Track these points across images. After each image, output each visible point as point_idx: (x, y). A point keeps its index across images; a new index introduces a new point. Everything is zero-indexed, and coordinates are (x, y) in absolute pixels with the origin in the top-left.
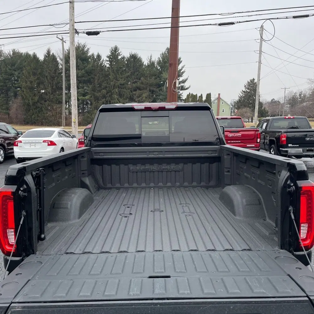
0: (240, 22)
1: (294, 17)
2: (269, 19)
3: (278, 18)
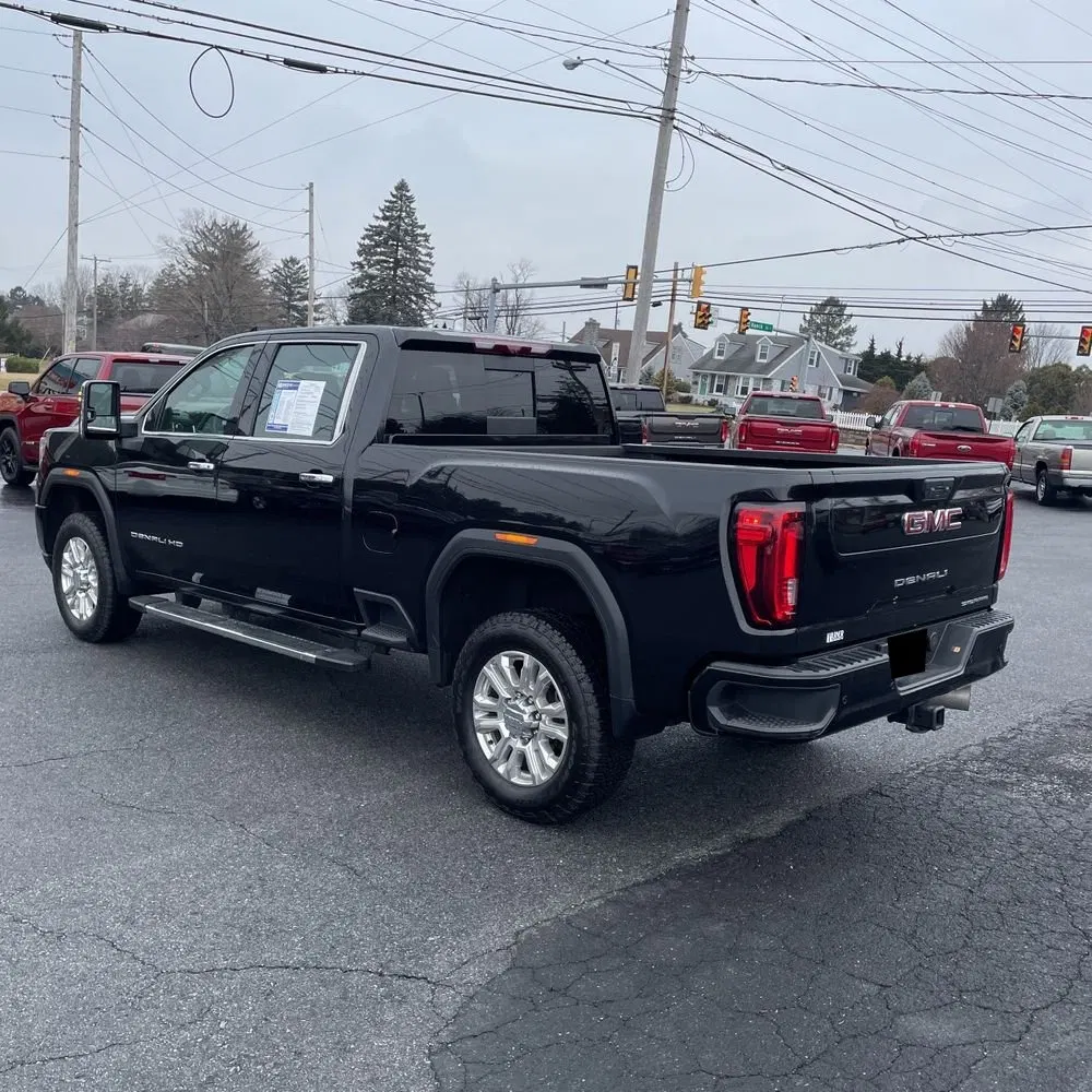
0: (125, 30)
1: (289, 63)
2: (217, 47)
3: (242, 53)
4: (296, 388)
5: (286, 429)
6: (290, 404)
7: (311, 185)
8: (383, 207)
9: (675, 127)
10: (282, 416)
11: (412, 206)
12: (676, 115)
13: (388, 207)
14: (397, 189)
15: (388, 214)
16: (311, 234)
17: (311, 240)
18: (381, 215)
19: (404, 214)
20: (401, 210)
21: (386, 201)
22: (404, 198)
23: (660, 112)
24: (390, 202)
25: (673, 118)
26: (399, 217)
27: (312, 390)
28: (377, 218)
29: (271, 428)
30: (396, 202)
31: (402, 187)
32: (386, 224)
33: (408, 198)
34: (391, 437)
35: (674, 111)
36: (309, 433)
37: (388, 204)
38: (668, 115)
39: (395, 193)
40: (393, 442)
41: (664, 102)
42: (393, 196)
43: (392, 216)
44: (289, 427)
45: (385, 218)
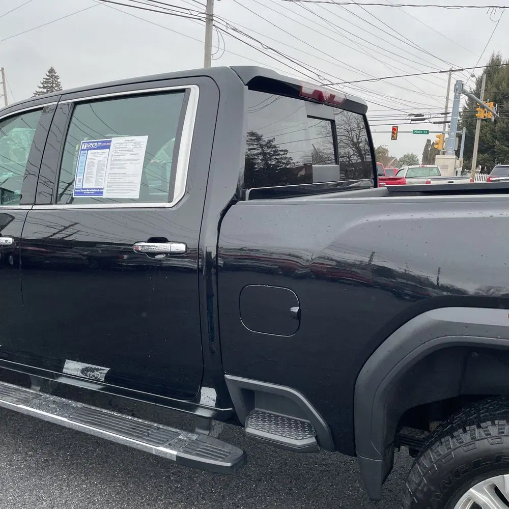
4: (108, 147)
5: (101, 193)
6: (101, 166)
7: (3, 69)
8: (42, 82)
9: (214, 25)
10: (93, 180)
11: (58, 80)
12: (214, 18)
13: (45, 82)
14: (49, 72)
15: (45, 85)
16: (5, 95)
17: (6, 98)
18: (42, 86)
19: (54, 85)
20: (53, 83)
21: (44, 79)
22: (53, 77)
23: (205, 16)
24: (47, 79)
25: (212, 20)
26: (52, 86)
27: (130, 146)
28: (40, 87)
29: (81, 193)
30: (49, 79)
31: (52, 71)
32: (45, 90)
33: (56, 77)
34: (248, 191)
35: (212, 16)
36: (136, 195)
37: (45, 80)
38: (210, 18)
39: (48, 74)
40: (251, 198)
41: (207, 11)
42: (48, 76)
43: (48, 86)
44: (104, 191)
45: (44, 87)
